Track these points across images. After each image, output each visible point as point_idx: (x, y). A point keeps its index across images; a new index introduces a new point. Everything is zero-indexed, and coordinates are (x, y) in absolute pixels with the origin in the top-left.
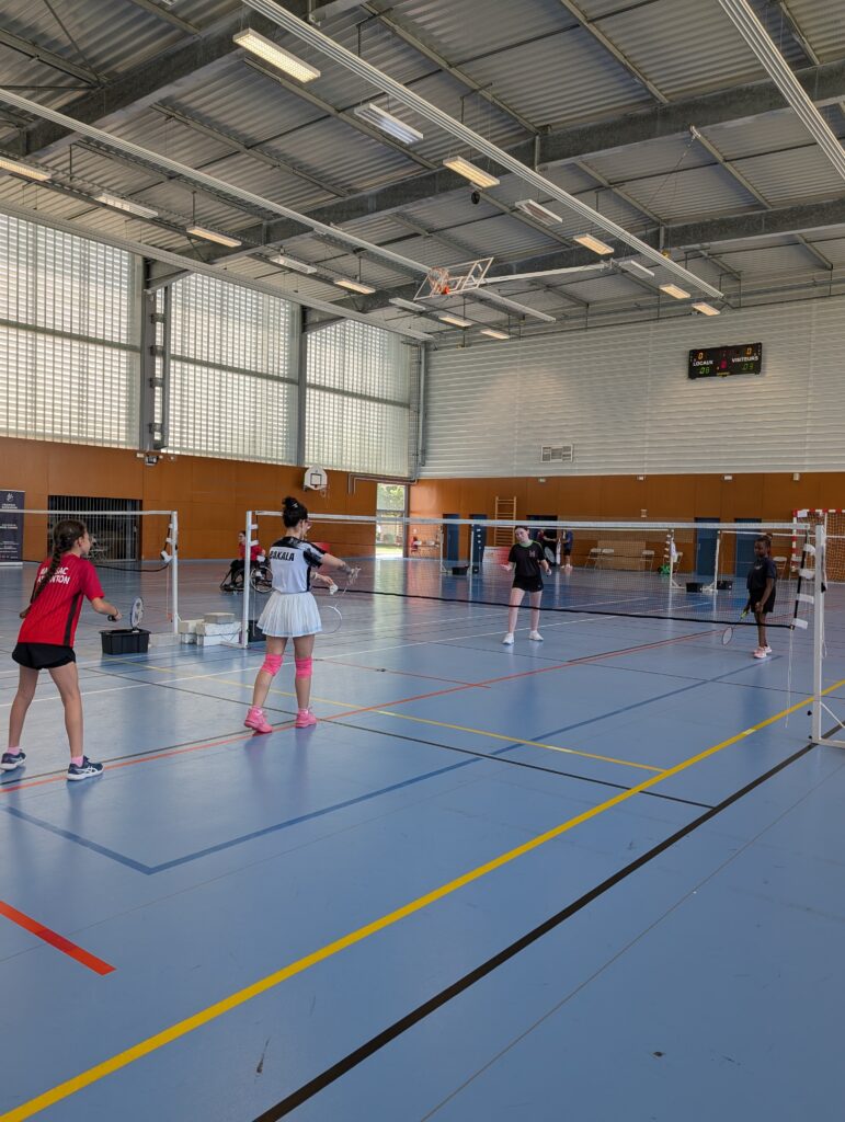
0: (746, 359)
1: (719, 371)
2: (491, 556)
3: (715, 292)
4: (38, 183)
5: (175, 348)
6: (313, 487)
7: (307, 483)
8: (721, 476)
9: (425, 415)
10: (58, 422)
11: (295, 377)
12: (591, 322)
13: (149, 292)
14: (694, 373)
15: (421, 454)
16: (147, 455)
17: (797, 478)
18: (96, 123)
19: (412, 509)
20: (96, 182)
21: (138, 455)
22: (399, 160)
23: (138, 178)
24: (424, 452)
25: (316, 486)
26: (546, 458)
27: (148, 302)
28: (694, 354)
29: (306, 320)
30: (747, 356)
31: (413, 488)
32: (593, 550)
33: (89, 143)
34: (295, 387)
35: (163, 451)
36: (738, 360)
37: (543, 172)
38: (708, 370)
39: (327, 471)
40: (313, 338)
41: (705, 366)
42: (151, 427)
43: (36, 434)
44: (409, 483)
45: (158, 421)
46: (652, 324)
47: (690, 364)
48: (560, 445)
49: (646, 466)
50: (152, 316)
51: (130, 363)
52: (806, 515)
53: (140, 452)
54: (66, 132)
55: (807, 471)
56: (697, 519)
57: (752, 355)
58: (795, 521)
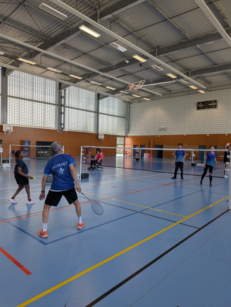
0: (212, 104)
1: (205, 107)
2: (146, 156)
3: (204, 87)
4: (33, 65)
5: (67, 105)
6: (101, 139)
7: (99, 138)
8: (206, 135)
9: (129, 120)
10: (38, 124)
11: (96, 111)
12: (172, 96)
13: (60, 91)
14: (199, 108)
16: (60, 131)
17: (226, 135)
18: (46, 50)
19: (126, 144)
20: (47, 64)
21: (58, 131)
22: (121, 56)
23: (57, 63)
24: (129, 129)
26: (160, 130)
27: (60, 93)
28: (199, 103)
29: (99, 97)
31: (126, 139)
32: (172, 154)
33: (45, 55)
34: (96, 114)
35: (64, 130)
36: (210, 104)
37: (158, 58)
38: (202, 107)
39: (104, 134)
40: (101, 101)
42: (61, 124)
43: (33, 126)
44: (125, 137)
45: (62, 123)
46: (187, 96)
47: (198, 106)
48: (164, 127)
49: (186, 132)
50: (61, 97)
51: (56, 108)
53: (58, 130)
54: (40, 52)
55: (229, 133)
56: (199, 146)
57: (214, 103)
58: (226, 146)
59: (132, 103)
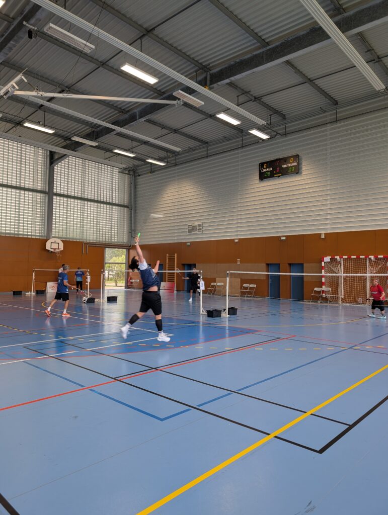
0: (290, 165)
1: (276, 174)
2: (163, 287)
6: (52, 250)
7: (48, 247)
8: (280, 237)
9: (135, 210)
11: (46, 190)
14: (262, 177)
17: (323, 237)
24: (135, 231)
25: (55, 249)
26: (190, 231)
28: (262, 165)
29: (53, 159)
30: (290, 163)
31: (130, 250)
34: (46, 196)
36: (286, 166)
38: (269, 173)
41: (268, 171)
44: (127, 247)
47: (260, 171)
49: (239, 233)
52: (329, 261)
55: (328, 232)
56: (268, 265)
57: (293, 162)
58: (323, 264)
59: (139, 176)
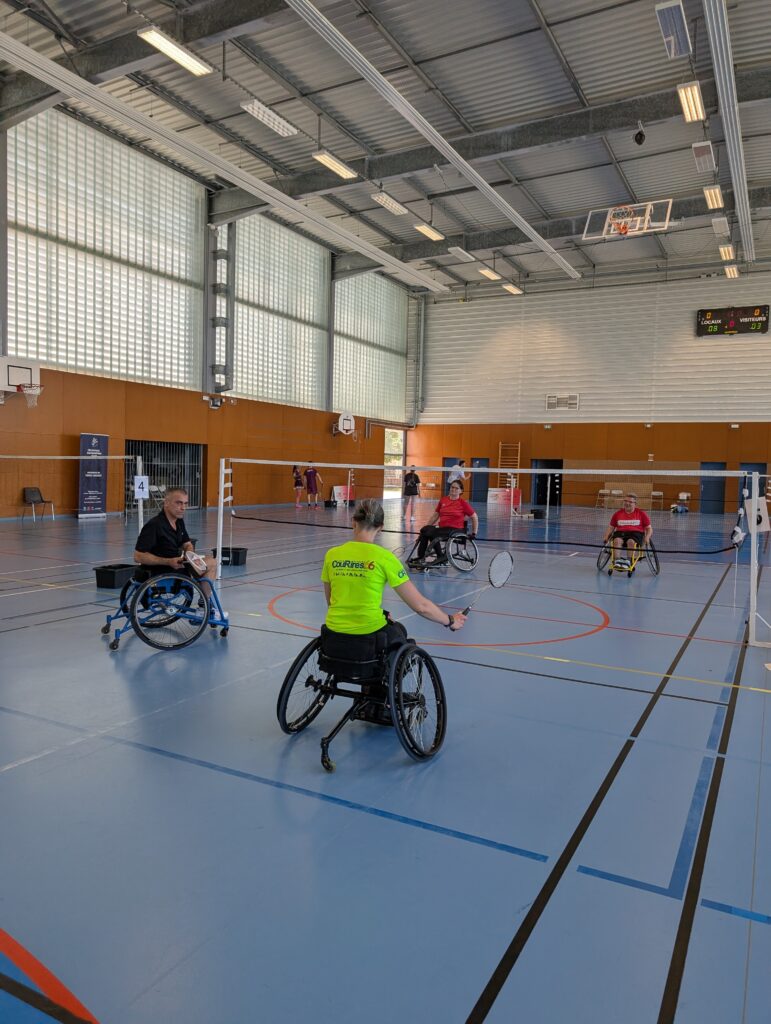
0: (754, 319)
1: (728, 330)
2: (494, 496)
7: (341, 428)
8: (728, 425)
9: (425, 364)
13: (213, 227)
14: (701, 331)
15: (420, 402)
16: (211, 397)
19: (409, 452)
21: (203, 398)
24: (423, 399)
25: (347, 431)
26: (551, 406)
27: (210, 237)
28: (702, 313)
30: (754, 316)
31: (408, 433)
32: (601, 491)
35: (227, 394)
36: (746, 320)
38: (716, 328)
41: (713, 325)
42: (214, 369)
44: (406, 427)
45: (220, 363)
46: (659, 286)
47: (699, 323)
48: (566, 395)
49: (653, 415)
50: (214, 252)
51: (191, 300)
53: (204, 394)
57: (760, 315)
